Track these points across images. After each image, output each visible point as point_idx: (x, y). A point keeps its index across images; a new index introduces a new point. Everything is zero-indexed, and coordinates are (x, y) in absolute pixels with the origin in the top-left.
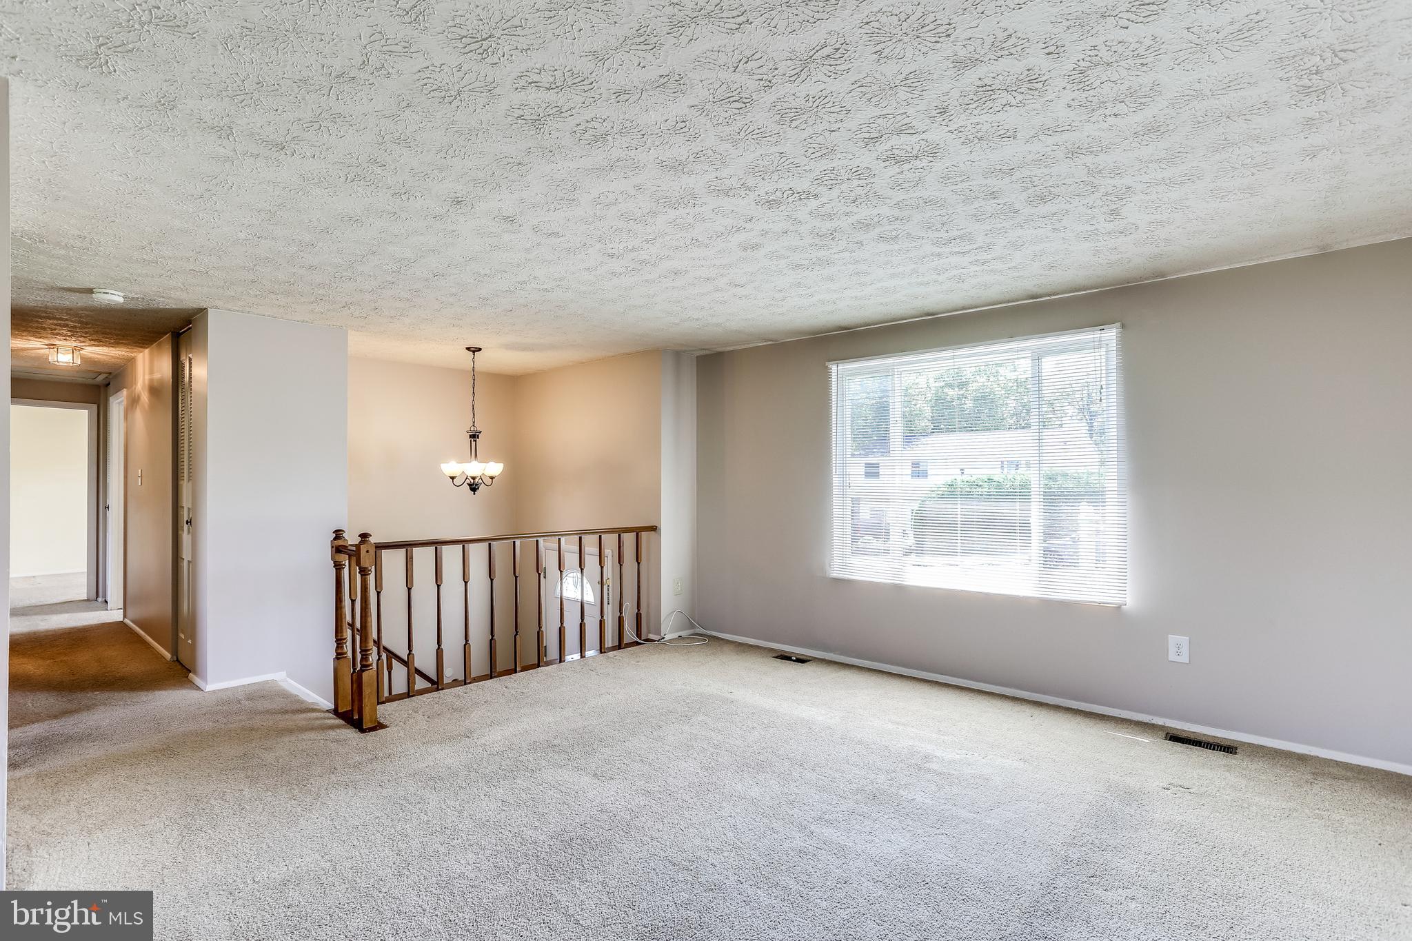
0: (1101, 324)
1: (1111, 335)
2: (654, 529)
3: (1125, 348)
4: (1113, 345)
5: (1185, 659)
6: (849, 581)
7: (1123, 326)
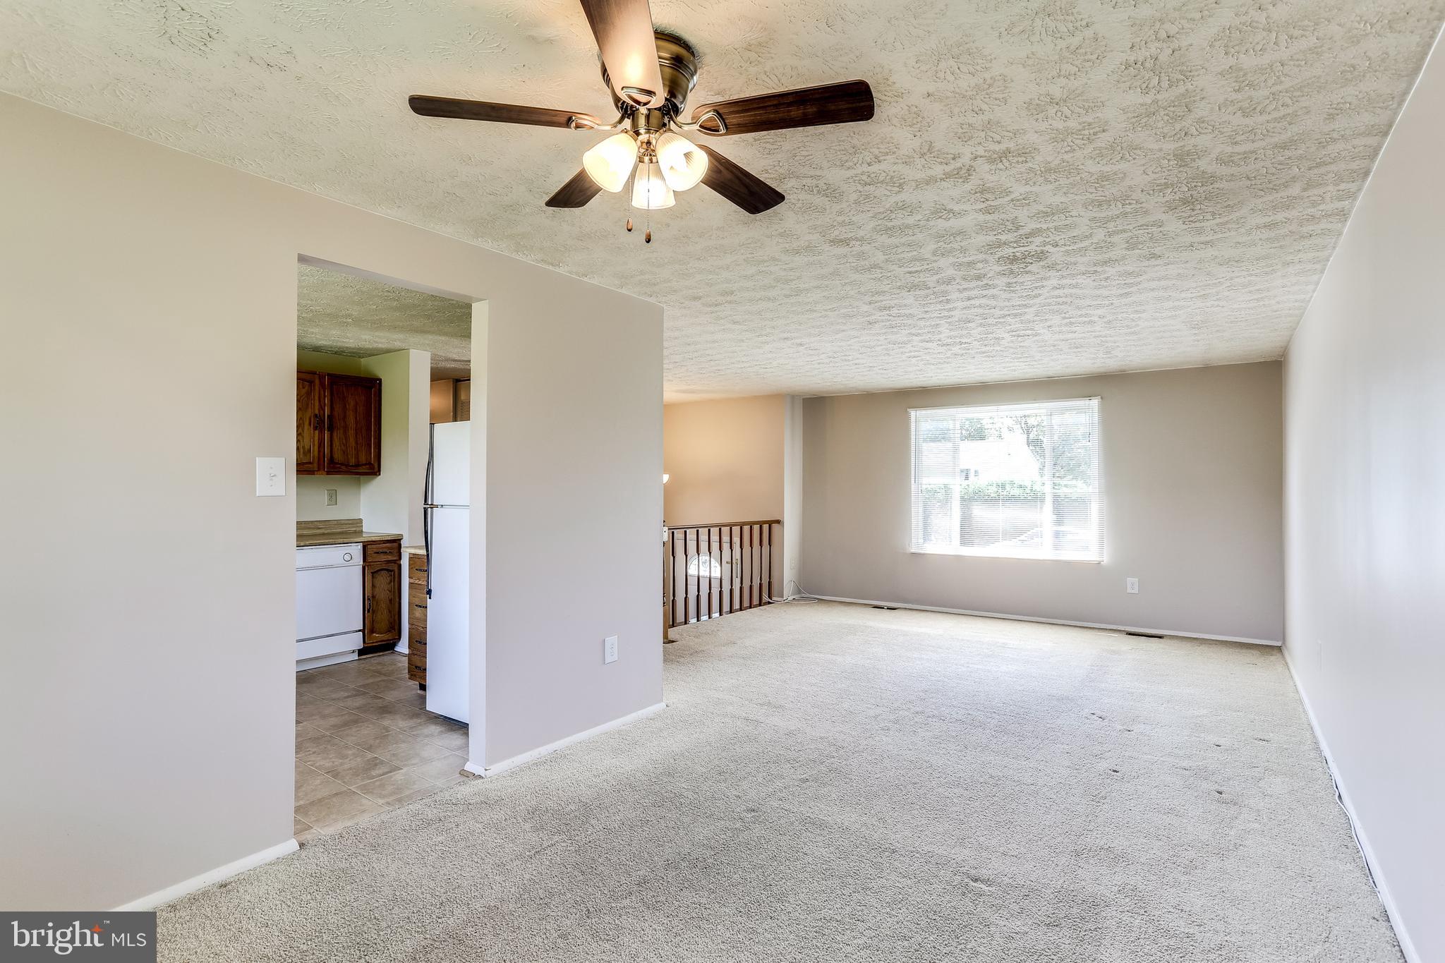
0: (1090, 396)
1: (1095, 403)
2: (778, 522)
3: (1103, 410)
4: (1096, 409)
5: (1136, 591)
6: (924, 554)
7: (1102, 398)
